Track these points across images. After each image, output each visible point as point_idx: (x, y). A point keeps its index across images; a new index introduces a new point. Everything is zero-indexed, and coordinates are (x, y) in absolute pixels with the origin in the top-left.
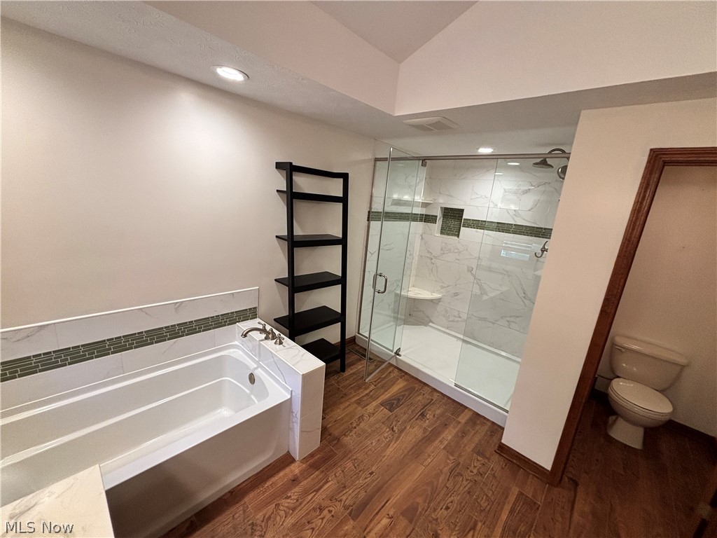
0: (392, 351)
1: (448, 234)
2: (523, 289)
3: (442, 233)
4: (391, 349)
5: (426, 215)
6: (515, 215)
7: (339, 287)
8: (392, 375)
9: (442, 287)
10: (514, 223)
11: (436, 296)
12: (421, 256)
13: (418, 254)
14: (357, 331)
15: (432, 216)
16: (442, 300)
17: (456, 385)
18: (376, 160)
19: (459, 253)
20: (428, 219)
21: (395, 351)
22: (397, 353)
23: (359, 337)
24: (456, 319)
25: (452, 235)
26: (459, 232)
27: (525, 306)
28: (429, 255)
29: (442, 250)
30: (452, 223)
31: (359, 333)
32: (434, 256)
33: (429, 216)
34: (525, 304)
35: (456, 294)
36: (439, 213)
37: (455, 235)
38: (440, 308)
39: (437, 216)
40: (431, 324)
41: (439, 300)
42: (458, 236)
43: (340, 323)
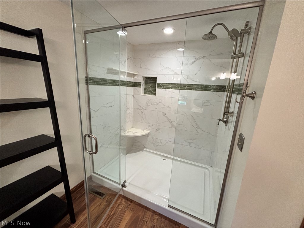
0: (119, 184)
1: (149, 94)
2: (196, 123)
3: (145, 93)
4: (119, 182)
5: (134, 82)
6: (187, 78)
7: (55, 149)
8: (121, 207)
9: (149, 126)
10: (187, 83)
11: (146, 132)
12: (135, 109)
13: (132, 107)
14: (92, 171)
15: (138, 83)
16: (150, 134)
17: (169, 206)
18: (86, 33)
19: (157, 104)
20: (136, 85)
21: (122, 183)
22: (123, 186)
23: (95, 176)
24: (160, 144)
25: (151, 94)
26: (155, 92)
27: (198, 132)
28: (139, 107)
29: (146, 103)
30: (151, 87)
31: (94, 173)
32: (142, 108)
33: (136, 83)
34: (198, 131)
35: (158, 130)
36: (142, 81)
37: (153, 94)
38: (149, 139)
39: (141, 83)
40: (145, 149)
41: (148, 134)
42: (155, 94)
43: (62, 183)
